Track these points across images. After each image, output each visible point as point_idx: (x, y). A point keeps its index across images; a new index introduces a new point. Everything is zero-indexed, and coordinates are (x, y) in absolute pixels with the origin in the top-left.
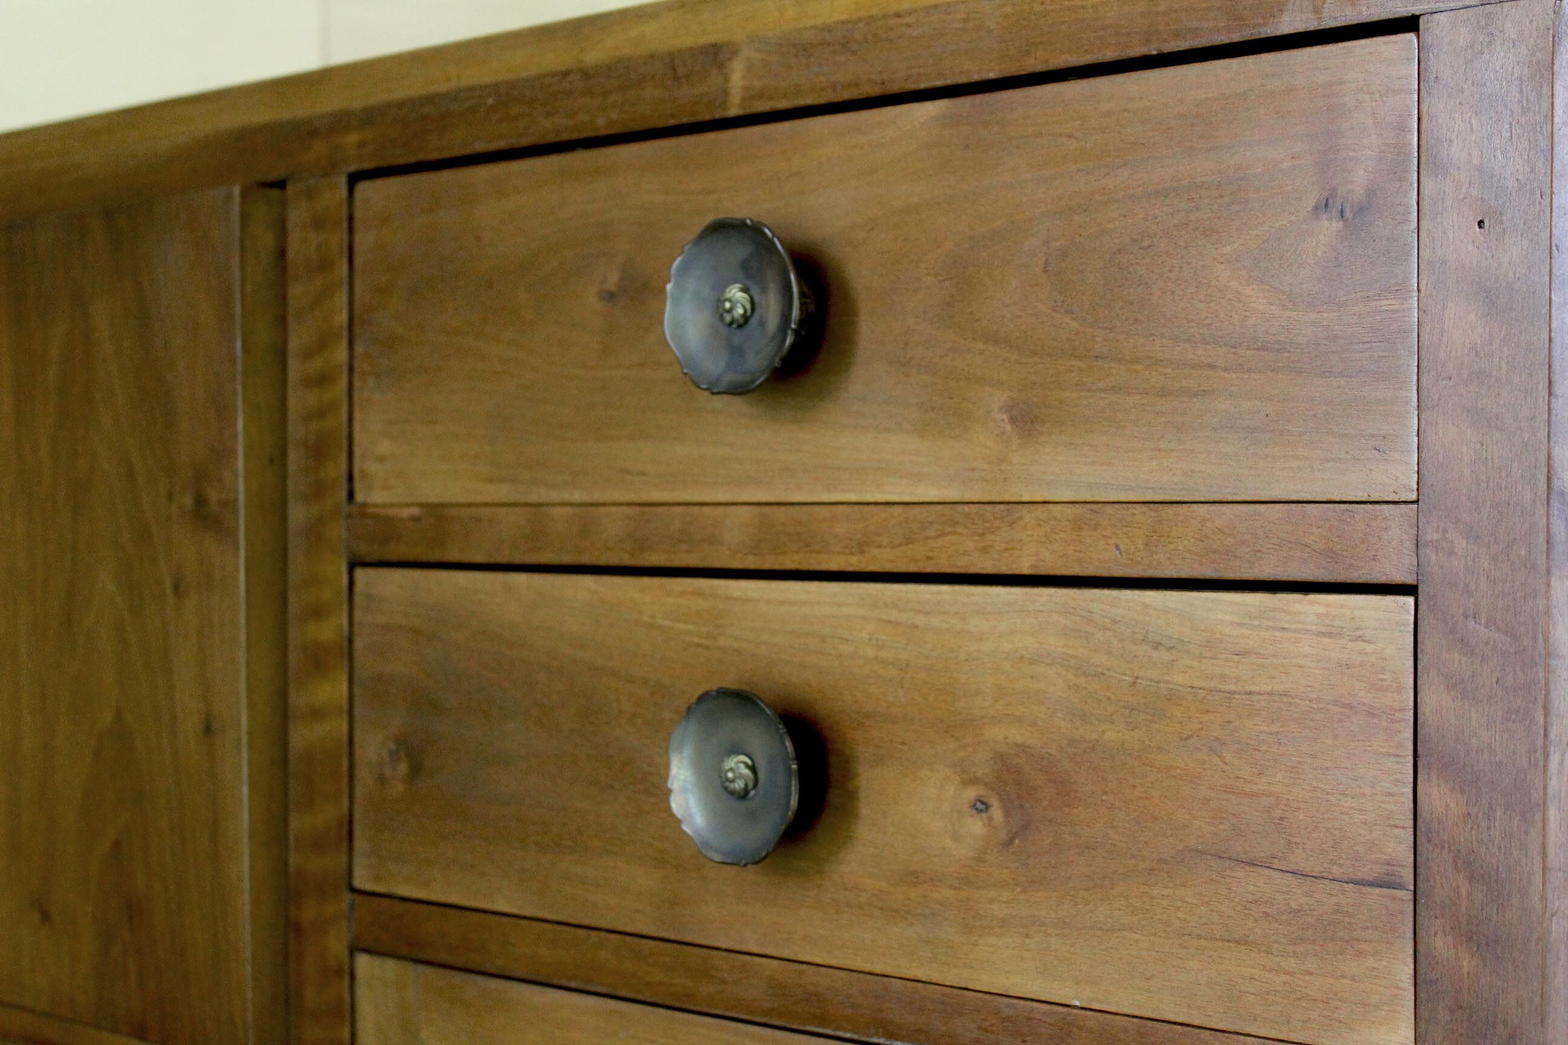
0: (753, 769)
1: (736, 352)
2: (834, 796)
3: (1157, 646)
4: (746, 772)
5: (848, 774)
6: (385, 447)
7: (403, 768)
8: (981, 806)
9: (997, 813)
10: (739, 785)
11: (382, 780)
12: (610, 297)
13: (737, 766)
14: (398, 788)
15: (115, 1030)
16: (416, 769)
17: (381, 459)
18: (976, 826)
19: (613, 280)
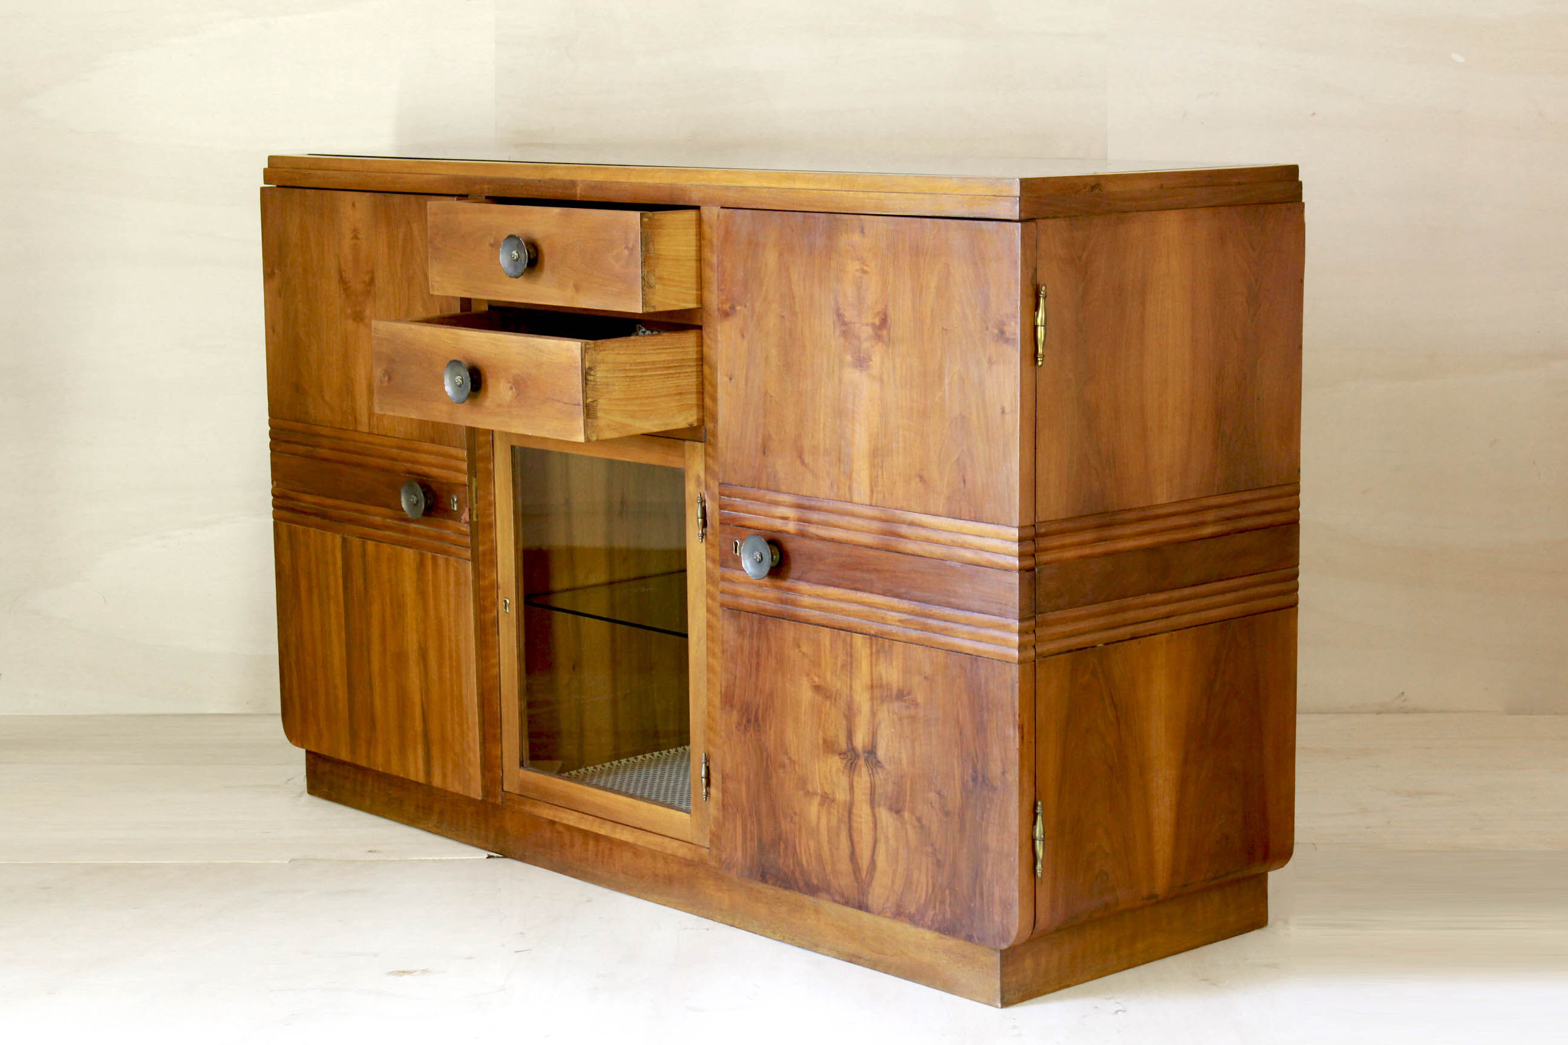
0: (462, 380)
1: (516, 267)
2: (483, 385)
3: (540, 351)
4: (461, 381)
5: (486, 381)
6: (438, 279)
7: (386, 378)
8: (511, 388)
9: (514, 390)
10: (459, 384)
11: (381, 381)
12: (492, 245)
13: (458, 379)
14: (386, 384)
15: (426, 442)
16: (390, 379)
17: (437, 282)
18: (510, 393)
19: (492, 241)
